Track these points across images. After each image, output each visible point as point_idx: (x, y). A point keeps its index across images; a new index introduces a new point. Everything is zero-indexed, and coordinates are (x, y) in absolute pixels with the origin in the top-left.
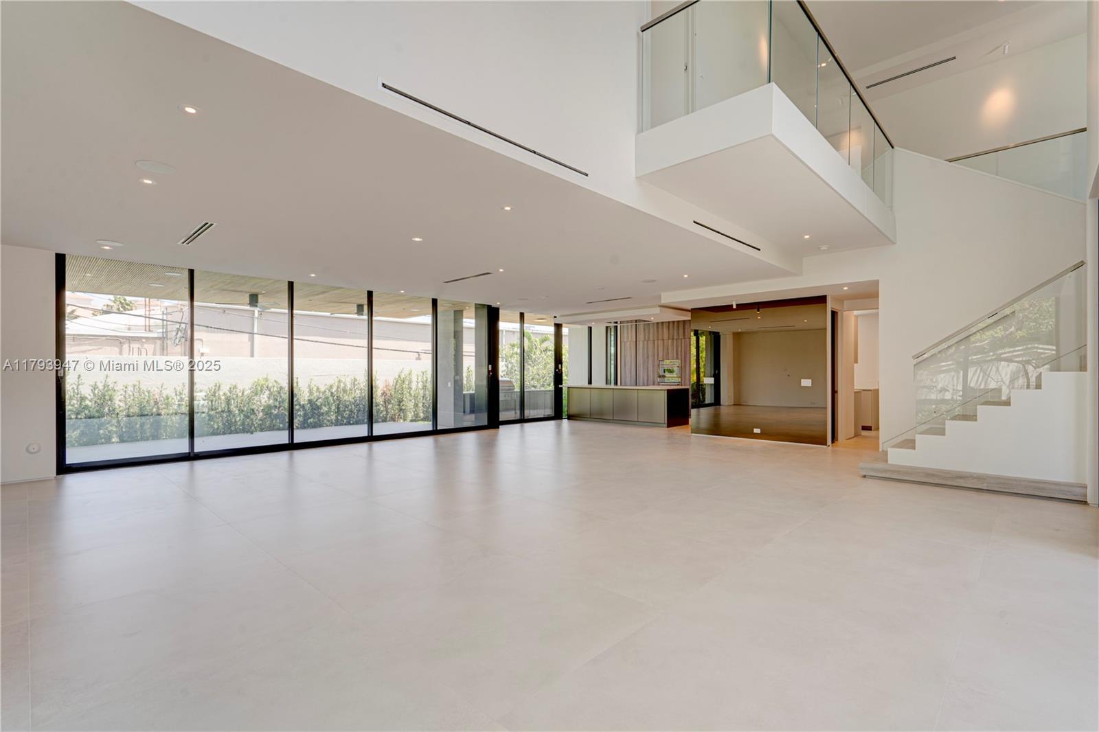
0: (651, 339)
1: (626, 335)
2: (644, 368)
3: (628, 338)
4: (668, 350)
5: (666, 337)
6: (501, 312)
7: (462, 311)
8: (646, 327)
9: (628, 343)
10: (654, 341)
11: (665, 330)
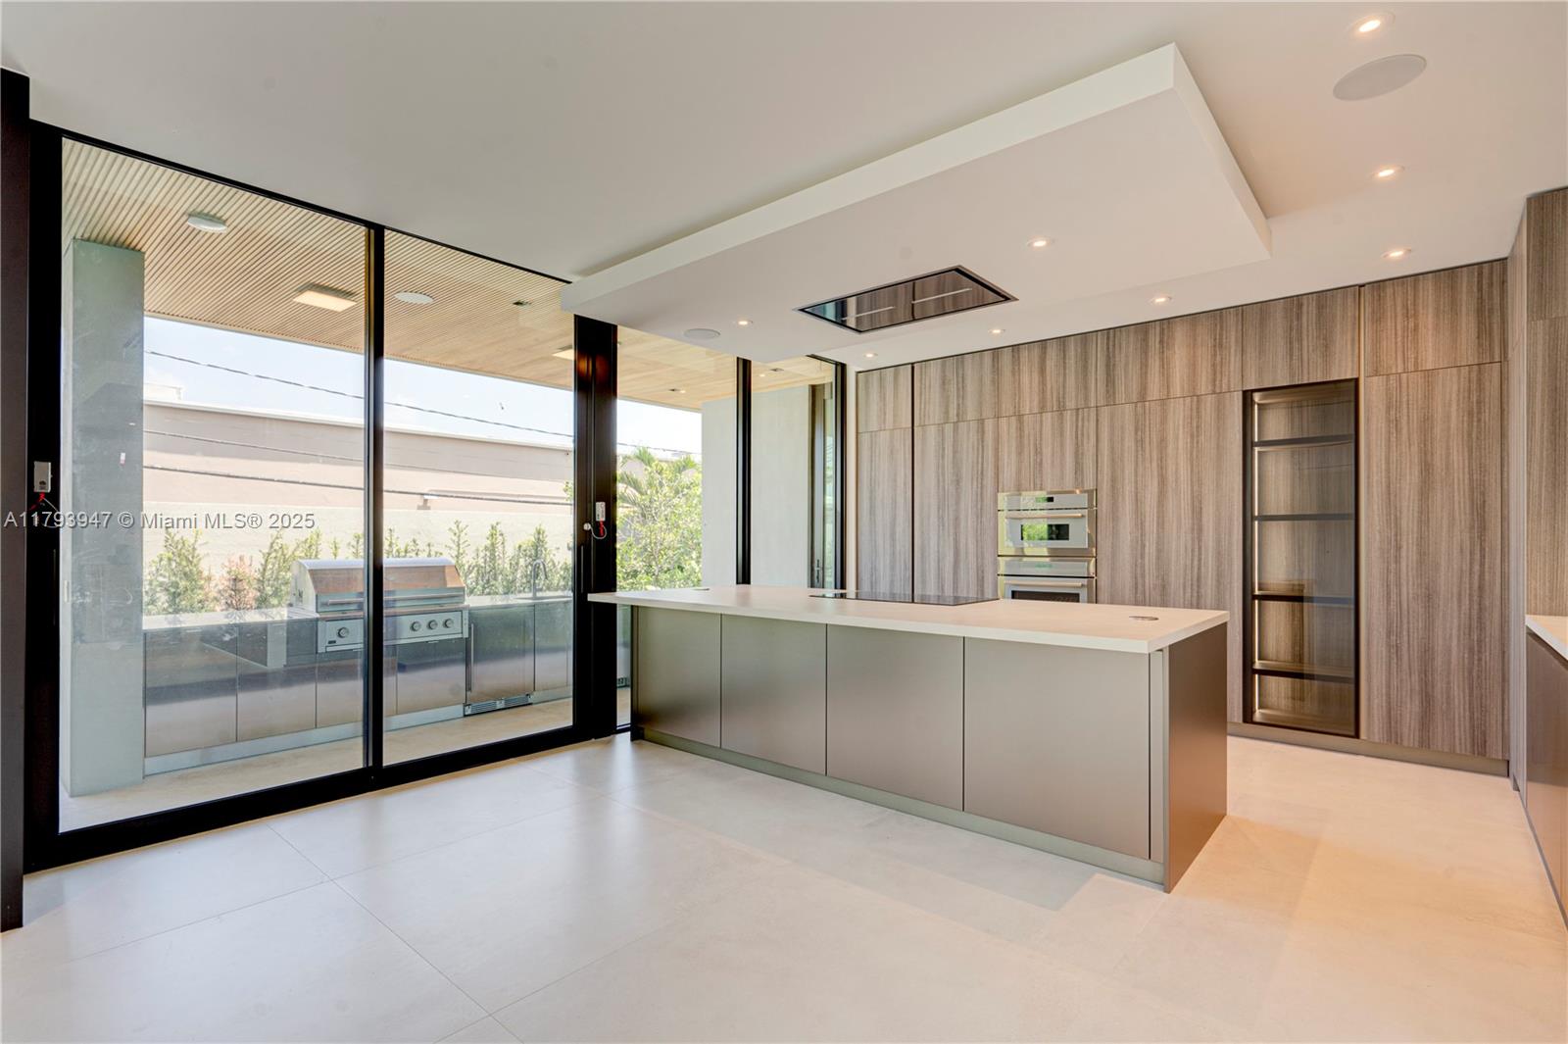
0: (971, 414)
1: (874, 407)
2: (941, 518)
3: (882, 421)
4: (1038, 452)
5: (1029, 403)
8: (951, 375)
9: (884, 436)
10: (981, 421)
11: (1025, 379)
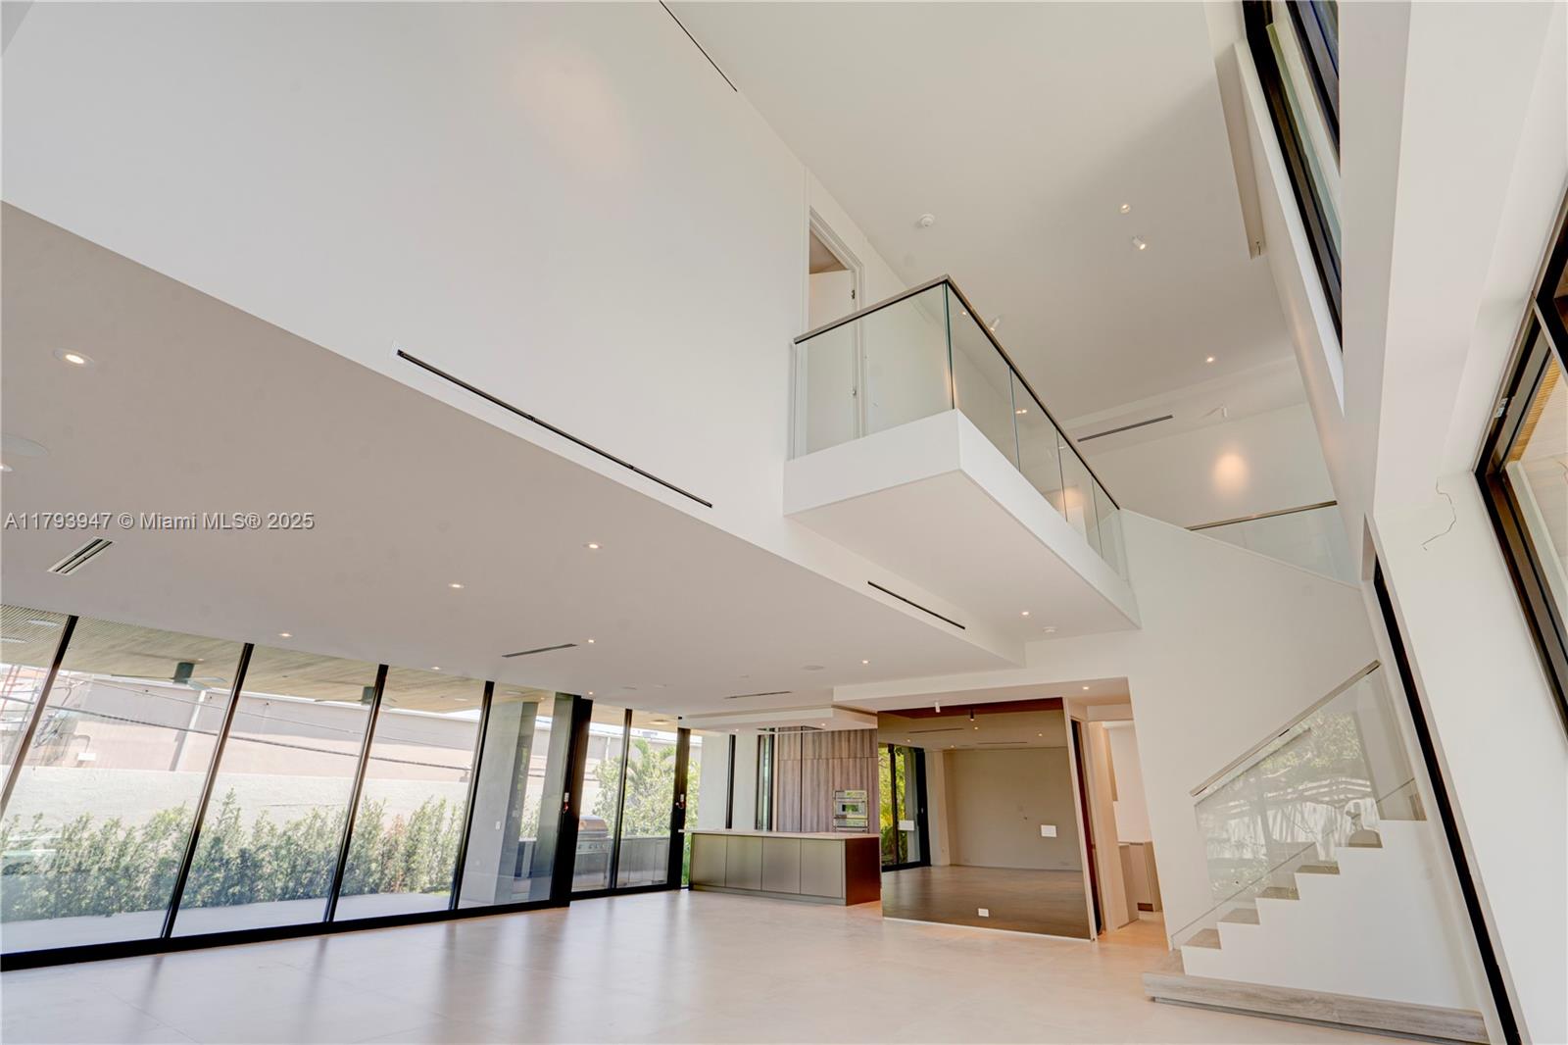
0: (824, 756)
1: (786, 749)
2: (812, 801)
3: (789, 755)
4: (848, 774)
5: (845, 754)
6: (595, 706)
7: (537, 703)
8: (816, 738)
9: (790, 762)
10: (827, 759)
11: (843, 743)
